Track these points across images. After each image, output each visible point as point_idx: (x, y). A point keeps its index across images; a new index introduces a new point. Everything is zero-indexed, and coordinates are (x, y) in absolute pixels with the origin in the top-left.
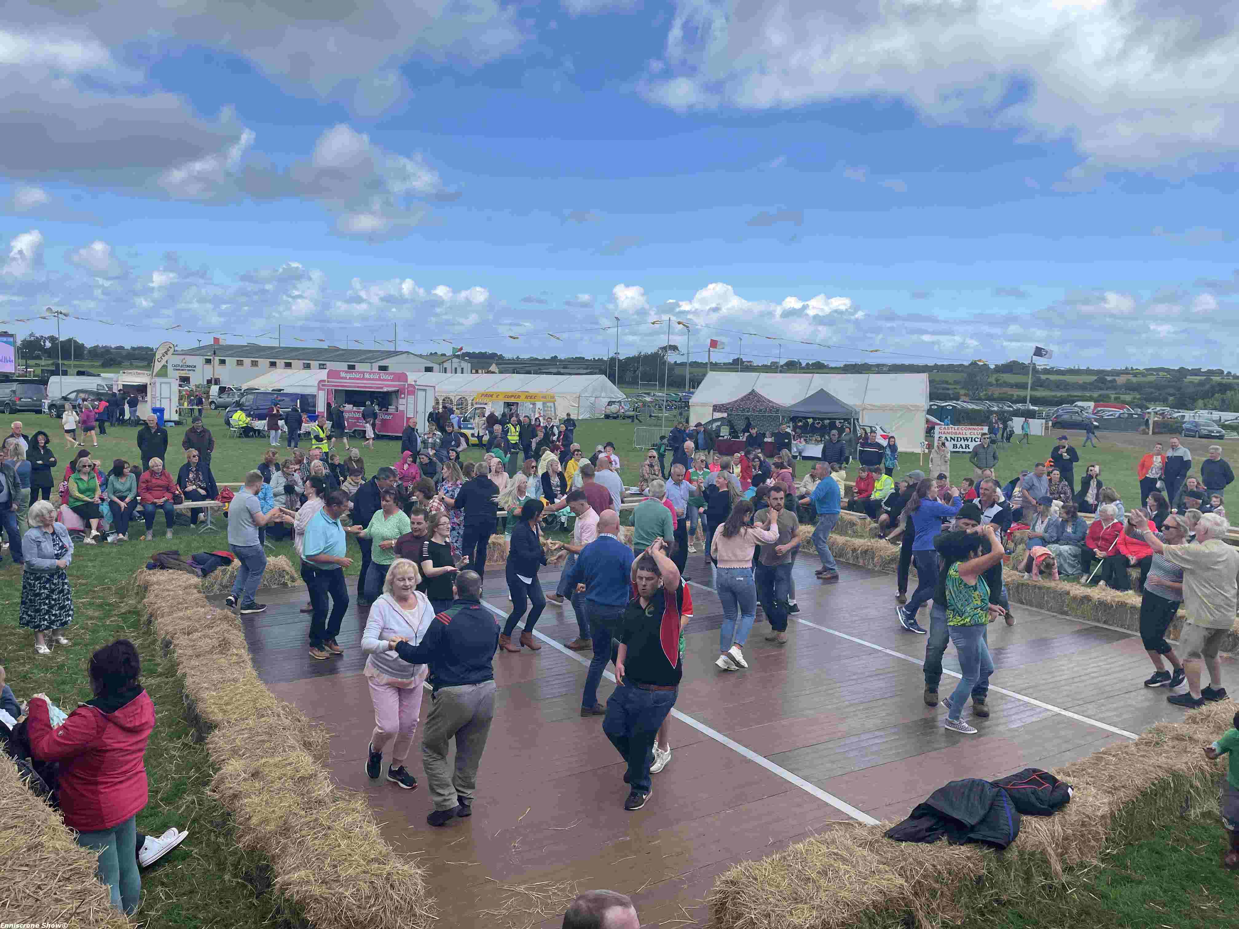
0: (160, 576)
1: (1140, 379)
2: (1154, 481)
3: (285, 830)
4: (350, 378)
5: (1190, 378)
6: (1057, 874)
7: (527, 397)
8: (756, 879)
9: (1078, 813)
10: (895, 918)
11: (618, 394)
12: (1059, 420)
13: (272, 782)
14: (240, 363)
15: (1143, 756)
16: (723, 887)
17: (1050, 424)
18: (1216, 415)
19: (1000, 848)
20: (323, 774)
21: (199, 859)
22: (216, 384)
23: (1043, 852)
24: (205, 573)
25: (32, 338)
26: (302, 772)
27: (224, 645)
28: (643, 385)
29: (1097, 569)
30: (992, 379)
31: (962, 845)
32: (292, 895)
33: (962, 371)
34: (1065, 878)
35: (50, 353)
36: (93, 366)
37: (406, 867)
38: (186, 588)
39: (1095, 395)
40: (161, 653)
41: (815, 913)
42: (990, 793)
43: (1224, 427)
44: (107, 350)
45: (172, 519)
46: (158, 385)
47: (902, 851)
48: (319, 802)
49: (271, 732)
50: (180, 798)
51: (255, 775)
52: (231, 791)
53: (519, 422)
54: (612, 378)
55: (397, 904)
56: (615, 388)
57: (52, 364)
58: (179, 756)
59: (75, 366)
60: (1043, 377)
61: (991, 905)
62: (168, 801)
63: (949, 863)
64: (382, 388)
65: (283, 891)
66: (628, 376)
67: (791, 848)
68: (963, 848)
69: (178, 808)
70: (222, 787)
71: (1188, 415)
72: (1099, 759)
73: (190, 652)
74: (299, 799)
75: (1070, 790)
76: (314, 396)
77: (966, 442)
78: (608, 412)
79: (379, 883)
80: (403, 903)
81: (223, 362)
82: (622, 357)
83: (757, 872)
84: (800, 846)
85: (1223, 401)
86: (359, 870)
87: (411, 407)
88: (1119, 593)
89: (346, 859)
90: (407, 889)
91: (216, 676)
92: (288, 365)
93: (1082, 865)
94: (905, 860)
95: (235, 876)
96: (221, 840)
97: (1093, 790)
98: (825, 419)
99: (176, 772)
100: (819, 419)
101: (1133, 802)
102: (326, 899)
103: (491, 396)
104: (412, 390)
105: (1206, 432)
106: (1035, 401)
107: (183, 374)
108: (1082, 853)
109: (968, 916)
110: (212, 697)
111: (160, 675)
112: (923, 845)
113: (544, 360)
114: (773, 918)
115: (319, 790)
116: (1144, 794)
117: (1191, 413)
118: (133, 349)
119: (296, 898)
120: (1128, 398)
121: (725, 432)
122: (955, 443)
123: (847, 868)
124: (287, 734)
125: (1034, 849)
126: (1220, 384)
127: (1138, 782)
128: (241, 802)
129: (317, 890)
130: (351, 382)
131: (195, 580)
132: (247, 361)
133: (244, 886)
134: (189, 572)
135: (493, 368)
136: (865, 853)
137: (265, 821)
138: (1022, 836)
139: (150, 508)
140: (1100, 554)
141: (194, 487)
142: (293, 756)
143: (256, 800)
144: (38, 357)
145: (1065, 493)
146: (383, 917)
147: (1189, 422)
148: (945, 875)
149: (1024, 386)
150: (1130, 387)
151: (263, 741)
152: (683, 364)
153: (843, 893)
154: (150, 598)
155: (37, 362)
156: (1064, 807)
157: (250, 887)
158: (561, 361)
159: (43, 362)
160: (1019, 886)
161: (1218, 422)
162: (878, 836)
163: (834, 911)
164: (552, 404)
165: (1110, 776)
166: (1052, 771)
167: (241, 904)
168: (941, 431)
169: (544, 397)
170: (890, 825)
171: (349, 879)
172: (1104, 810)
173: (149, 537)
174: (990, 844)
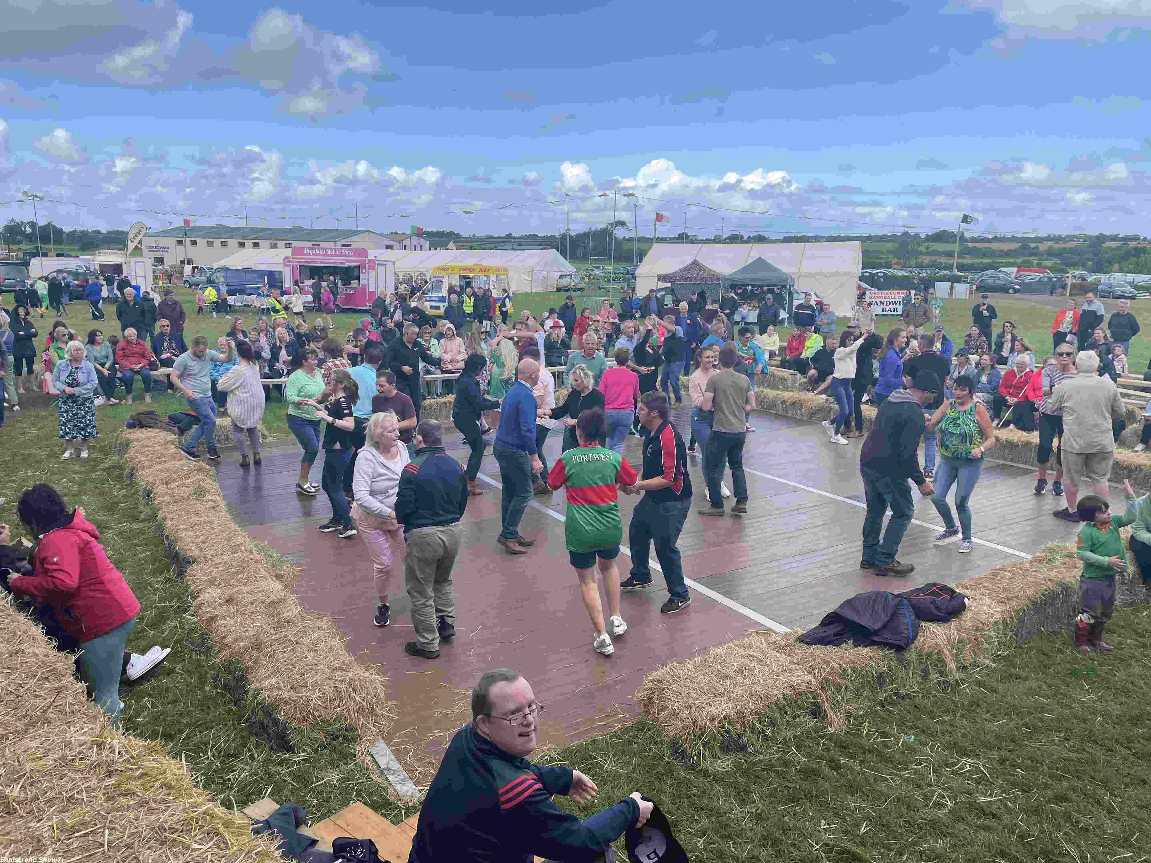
0: (139, 434)
1: (1060, 245)
2: (1065, 335)
3: (258, 646)
4: (313, 255)
5: (1109, 244)
6: (951, 672)
7: (481, 270)
8: (679, 678)
9: (972, 619)
10: (802, 708)
11: (568, 267)
12: (983, 285)
13: (245, 606)
14: (210, 244)
15: (1036, 571)
16: (650, 685)
17: (974, 287)
18: (1130, 277)
19: (900, 649)
20: (292, 598)
21: (182, 674)
22: (189, 264)
23: (940, 652)
24: (182, 431)
25: (12, 224)
26: (273, 597)
27: (200, 493)
28: (594, 260)
29: (1007, 415)
30: (922, 249)
31: (866, 647)
32: (264, 699)
33: (894, 241)
34: (958, 676)
35: (30, 238)
36: (70, 250)
37: (367, 674)
38: (164, 444)
39: (1019, 260)
40: (143, 502)
41: (730, 705)
42: (892, 603)
43: (1137, 287)
44: (85, 233)
45: (151, 385)
46: (132, 263)
47: (812, 653)
48: (289, 622)
49: (244, 565)
50: (164, 624)
51: (229, 601)
52: (208, 615)
53: (474, 294)
54: (563, 253)
55: (359, 705)
56: (566, 263)
57: (33, 249)
58: (163, 589)
59: (55, 250)
60: (971, 245)
61: (891, 698)
62: (152, 626)
63: (853, 662)
64: (343, 263)
65: (256, 695)
66: (580, 252)
67: (712, 652)
68: (867, 650)
69: (163, 633)
70: (200, 612)
71: (1103, 278)
72: (995, 574)
73: (168, 499)
74: (270, 621)
75: (966, 600)
76: (280, 273)
77: (895, 306)
78: (560, 285)
79: (342, 688)
80: (364, 704)
81: (194, 243)
82: (572, 234)
83: (681, 672)
84: (720, 650)
85: (1137, 263)
86: (325, 676)
87: (372, 281)
88: (1025, 434)
89: (312, 667)
90: (368, 693)
91: (194, 519)
92: (256, 245)
93: (976, 665)
94: (814, 660)
95: (216, 687)
96: (202, 657)
97: (988, 600)
98: (763, 286)
99: (160, 601)
100: (757, 286)
101: (1024, 610)
102: (295, 701)
103: (448, 269)
104: (372, 265)
105: (1119, 293)
106: (961, 267)
107: (158, 255)
108: (975, 654)
109: (870, 707)
110: (190, 536)
111: (144, 520)
112: (831, 648)
113: (499, 238)
114: (693, 710)
115: (287, 612)
116: (1034, 603)
117: (1108, 276)
118: (109, 232)
119: (267, 701)
120: (1049, 263)
121: (668, 301)
122: (885, 306)
123: (762, 667)
124: (260, 566)
125: (931, 650)
126: (1135, 249)
127: (1029, 592)
128: (217, 623)
129: (286, 695)
130: (316, 259)
131: (173, 437)
132: (217, 242)
133: (223, 695)
134: (167, 431)
135: (451, 245)
136: (778, 655)
137: (240, 639)
138: (920, 639)
139: (128, 374)
140: (1011, 400)
141: (169, 355)
142: (264, 584)
143: (232, 622)
144: (20, 242)
145: (982, 348)
146: (347, 715)
147: (1105, 284)
148: (850, 672)
149: (950, 254)
150: (1051, 254)
151: (237, 573)
152: (630, 240)
153: (758, 688)
154: (131, 453)
155: (18, 246)
156: (961, 614)
157: (228, 695)
158: (514, 238)
159: (23, 247)
160: (917, 682)
161: (1132, 284)
162: (791, 641)
163: (748, 703)
164: (505, 277)
165: (1004, 589)
166: (952, 585)
167: (221, 710)
168: (872, 294)
169: (498, 270)
170: (801, 631)
171: (316, 684)
172: (998, 617)
173: (130, 402)
174: (891, 646)
